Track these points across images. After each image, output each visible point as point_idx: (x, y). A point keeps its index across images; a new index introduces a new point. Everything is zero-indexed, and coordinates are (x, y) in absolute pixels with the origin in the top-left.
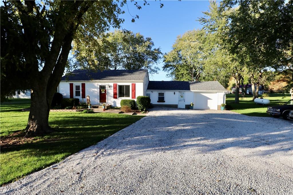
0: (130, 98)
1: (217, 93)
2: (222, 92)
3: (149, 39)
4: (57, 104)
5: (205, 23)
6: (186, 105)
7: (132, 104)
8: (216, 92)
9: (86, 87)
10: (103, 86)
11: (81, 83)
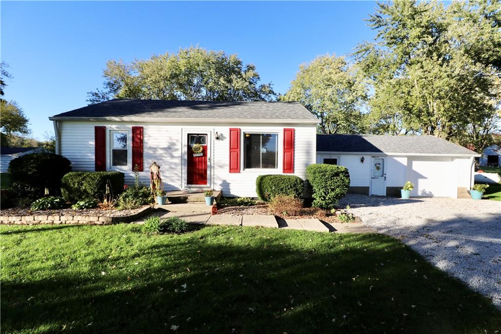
0: (278, 171)
1: (457, 160)
2: (469, 158)
3: (250, 68)
5: (378, 27)
7: (297, 190)
8: (453, 158)
9: (146, 139)
10: (198, 134)
11: (131, 126)
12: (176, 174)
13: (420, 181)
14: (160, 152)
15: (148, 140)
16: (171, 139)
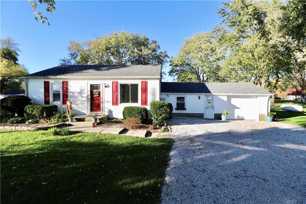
0: (139, 105)
1: (259, 97)
2: (266, 96)
3: (155, 42)
4: (16, 115)
5: (224, 16)
6: (215, 114)
7: (142, 115)
8: (257, 97)
9: (69, 87)
10: (96, 85)
11: (61, 81)
12: (84, 106)
13: (236, 110)
14: (76, 94)
15: (70, 88)
16: (81, 87)
